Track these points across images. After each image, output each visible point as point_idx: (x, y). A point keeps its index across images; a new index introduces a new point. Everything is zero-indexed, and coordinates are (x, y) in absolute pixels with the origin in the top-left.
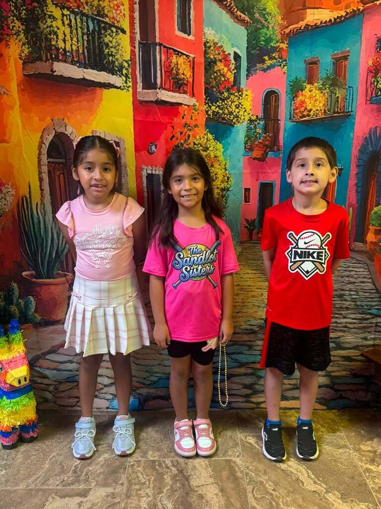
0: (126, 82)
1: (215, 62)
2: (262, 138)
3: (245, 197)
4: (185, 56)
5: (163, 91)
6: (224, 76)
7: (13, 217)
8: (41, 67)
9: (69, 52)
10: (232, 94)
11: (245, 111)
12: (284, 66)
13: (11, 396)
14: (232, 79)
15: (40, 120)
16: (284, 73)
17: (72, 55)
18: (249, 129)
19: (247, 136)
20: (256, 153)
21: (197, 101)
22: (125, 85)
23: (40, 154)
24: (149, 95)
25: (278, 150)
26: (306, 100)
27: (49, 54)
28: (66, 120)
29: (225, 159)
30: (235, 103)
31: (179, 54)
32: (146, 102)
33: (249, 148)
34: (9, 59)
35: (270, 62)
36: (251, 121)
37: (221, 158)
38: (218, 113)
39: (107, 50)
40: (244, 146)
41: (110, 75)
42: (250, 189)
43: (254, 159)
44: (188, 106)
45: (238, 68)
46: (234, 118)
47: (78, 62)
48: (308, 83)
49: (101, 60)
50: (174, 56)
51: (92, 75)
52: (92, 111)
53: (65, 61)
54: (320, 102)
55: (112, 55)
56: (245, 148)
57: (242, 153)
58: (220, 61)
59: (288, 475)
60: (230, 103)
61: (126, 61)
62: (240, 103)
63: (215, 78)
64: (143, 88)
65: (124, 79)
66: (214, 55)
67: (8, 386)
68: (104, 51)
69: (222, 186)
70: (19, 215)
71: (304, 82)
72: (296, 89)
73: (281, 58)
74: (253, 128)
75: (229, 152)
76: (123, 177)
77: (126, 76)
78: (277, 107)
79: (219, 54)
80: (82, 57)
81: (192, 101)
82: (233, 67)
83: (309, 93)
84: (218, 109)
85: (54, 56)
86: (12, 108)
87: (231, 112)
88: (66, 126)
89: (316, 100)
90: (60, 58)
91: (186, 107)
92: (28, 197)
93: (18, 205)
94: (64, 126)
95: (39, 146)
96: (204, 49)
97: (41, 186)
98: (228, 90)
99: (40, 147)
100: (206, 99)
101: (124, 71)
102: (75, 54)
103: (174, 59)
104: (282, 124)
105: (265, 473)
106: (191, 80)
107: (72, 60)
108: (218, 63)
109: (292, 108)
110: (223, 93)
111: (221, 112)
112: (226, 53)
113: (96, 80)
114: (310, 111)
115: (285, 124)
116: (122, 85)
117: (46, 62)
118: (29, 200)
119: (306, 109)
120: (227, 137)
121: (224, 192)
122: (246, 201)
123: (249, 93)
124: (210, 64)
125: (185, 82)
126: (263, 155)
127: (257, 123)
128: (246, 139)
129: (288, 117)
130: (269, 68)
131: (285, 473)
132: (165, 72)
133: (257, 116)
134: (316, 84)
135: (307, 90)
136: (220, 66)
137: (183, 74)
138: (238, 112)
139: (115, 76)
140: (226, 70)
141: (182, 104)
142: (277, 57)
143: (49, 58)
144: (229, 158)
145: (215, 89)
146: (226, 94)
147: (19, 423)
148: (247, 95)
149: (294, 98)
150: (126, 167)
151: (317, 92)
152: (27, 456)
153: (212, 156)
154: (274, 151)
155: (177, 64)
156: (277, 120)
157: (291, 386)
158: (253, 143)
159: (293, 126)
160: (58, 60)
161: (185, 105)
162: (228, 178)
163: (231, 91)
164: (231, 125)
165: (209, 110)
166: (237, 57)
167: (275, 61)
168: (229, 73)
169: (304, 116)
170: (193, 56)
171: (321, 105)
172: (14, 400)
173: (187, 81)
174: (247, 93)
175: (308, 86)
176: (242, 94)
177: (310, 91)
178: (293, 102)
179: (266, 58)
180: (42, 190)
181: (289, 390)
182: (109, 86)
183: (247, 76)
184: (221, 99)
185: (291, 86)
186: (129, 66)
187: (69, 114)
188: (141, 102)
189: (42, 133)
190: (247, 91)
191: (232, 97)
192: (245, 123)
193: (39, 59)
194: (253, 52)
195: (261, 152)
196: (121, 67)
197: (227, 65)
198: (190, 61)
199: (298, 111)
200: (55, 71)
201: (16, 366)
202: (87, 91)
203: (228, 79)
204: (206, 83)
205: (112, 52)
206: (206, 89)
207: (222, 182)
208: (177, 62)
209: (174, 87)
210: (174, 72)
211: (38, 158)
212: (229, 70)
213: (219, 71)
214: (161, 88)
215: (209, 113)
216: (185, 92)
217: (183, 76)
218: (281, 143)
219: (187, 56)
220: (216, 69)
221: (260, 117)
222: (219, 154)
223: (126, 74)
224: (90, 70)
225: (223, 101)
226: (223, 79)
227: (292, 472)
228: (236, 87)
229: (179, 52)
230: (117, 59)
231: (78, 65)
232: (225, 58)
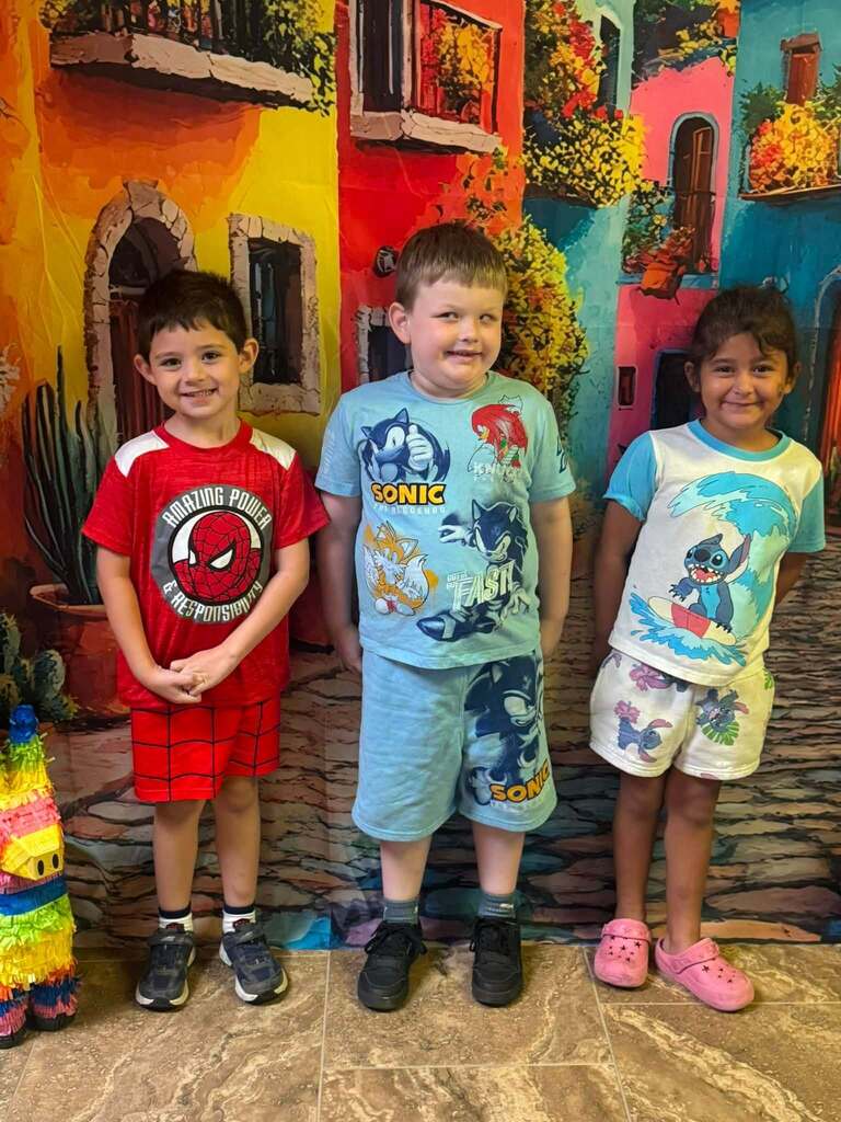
0: (321, 91)
1: (552, 43)
2: (667, 239)
3: (622, 389)
4: (475, 27)
5: (417, 117)
6: (575, 80)
7: (12, 440)
8: (101, 47)
9: (174, 8)
10: (593, 126)
11: (627, 169)
12: (729, 56)
13: (14, 906)
14: (595, 89)
15: (93, 185)
16: (729, 74)
17: (183, 18)
18: (634, 216)
19: (629, 233)
20: (653, 278)
21: (504, 144)
22: (319, 97)
23: (90, 273)
24: (380, 126)
25: (709, 269)
26: (783, 144)
27: (121, 14)
28: (162, 187)
29: (573, 292)
30: (601, 150)
31: (460, 20)
32: (374, 143)
33: (634, 265)
34: (15, 25)
35: (694, 44)
36: (640, 195)
37: (563, 289)
38: (556, 172)
39: (274, 7)
40: (621, 260)
41: (280, 72)
42: (633, 369)
43: (648, 292)
44: (481, 154)
45: (611, 58)
46: (597, 187)
47: (197, 35)
48: (788, 101)
49: (258, 32)
50: (449, 26)
51: (234, 70)
52: (229, 163)
53: (164, 34)
54: (818, 150)
55: (286, 20)
56: (624, 263)
57: (616, 278)
58: (566, 40)
59: (736, 1103)
60: (588, 148)
61: (323, 37)
62: (614, 150)
63: (552, 85)
64: (366, 108)
65: (317, 81)
66: (550, 25)
67: (8, 878)
68: (266, 9)
69: (563, 360)
70: (27, 437)
71: (780, 98)
72: (759, 113)
73: (722, 36)
74: (645, 212)
75: (583, 273)
76: (305, 338)
77: (323, 75)
78: (707, 160)
79: (564, 22)
80: (207, 22)
81: (490, 143)
82: (597, 56)
83: (791, 127)
84: (556, 163)
85: (134, 20)
86: (18, 151)
87: (592, 173)
88: (161, 203)
89: (808, 145)
90: (151, 24)
91: (476, 156)
92: (55, 387)
93: (26, 410)
94: (156, 201)
95: (88, 253)
96: (525, 8)
97: (89, 359)
98: (584, 115)
99: (91, 257)
100: (527, 139)
101: (318, 63)
102: (189, 15)
103: (448, 33)
104: (719, 202)
105: (677, 1097)
106: (489, 88)
107: (183, 31)
108: (562, 46)
109: (747, 163)
110: (571, 123)
111: (565, 171)
112: (582, 21)
113: (243, 84)
114: (791, 172)
115: (727, 204)
116: (310, 98)
117: (112, 33)
118: (56, 395)
119: (781, 166)
120: (578, 236)
121: (568, 377)
122: (623, 402)
123: (637, 123)
124: (539, 48)
125: (475, 93)
126: (668, 281)
127: (654, 201)
128: (628, 240)
129: (736, 185)
130: (690, 60)
131: (729, 1098)
132: (423, 67)
133: (656, 183)
134: (809, 104)
135: (785, 118)
136: (565, 52)
137: (470, 72)
138: (609, 173)
139: (293, 75)
140: (579, 62)
141: (467, 149)
142: (710, 32)
143: (121, 22)
144: (581, 289)
145: (550, 113)
146: (579, 126)
147: (32, 979)
148: (631, 129)
149: (751, 137)
150: (314, 311)
151: (812, 123)
152: (53, 1066)
153: (539, 282)
154: (695, 272)
155: (456, 47)
156: (706, 195)
157: (728, 884)
158: (643, 250)
159: (749, 209)
160: (146, 31)
161: (473, 152)
162: (579, 341)
163: (594, 119)
164: (588, 204)
165: (533, 167)
166: (609, 30)
167: (705, 42)
168: (588, 72)
169: (777, 185)
170: (497, 26)
171: (821, 156)
172: (22, 917)
173: (480, 91)
174: (631, 123)
175: (789, 109)
176: (620, 125)
177: (794, 121)
178: (748, 149)
179: (684, 34)
180: (92, 369)
181: (725, 892)
182: (278, 99)
183: (634, 79)
184: (566, 138)
185: (745, 106)
186: (330, 49)
187: (171, 172)
188: (362, 143)
189: (99, 220)
190: (631, 118)
191: (594, 133)
192: (625, 202)
193: (96, 25)
194: (650, 18)
195: (663, 275)
196: (310, 52)
197: (583, 50)
198: (488, 41)
199: (760, 172)
200: (137, 59)
201: (31, 827)
202: (218, 111)
203: (585, 87)
204: (528, 96)
205: (287, 12)
206: (528, 112)
207: (563, 350)
208: (455, 42)
209: (446, 105)
210: (447, 66)
211: (86, 285)
212: (588, 64)
213: (563, 65)
214: (413, 107)
215: (535, 173)
216: (474, 120)
217: (468, 78)
218: (717, 253)
219: (480, 25)
220: (555, 60)
221: (663, 184)
222: (556, 278)
223: (322, 69)
224: (227, 58)
225: (571, 142)
226: (572, 87)
227: (744, 1096)
228: (605, 108)
229: (461, 15)
230: (299, 31)
231: (197, 42)
232: (579, 35)
